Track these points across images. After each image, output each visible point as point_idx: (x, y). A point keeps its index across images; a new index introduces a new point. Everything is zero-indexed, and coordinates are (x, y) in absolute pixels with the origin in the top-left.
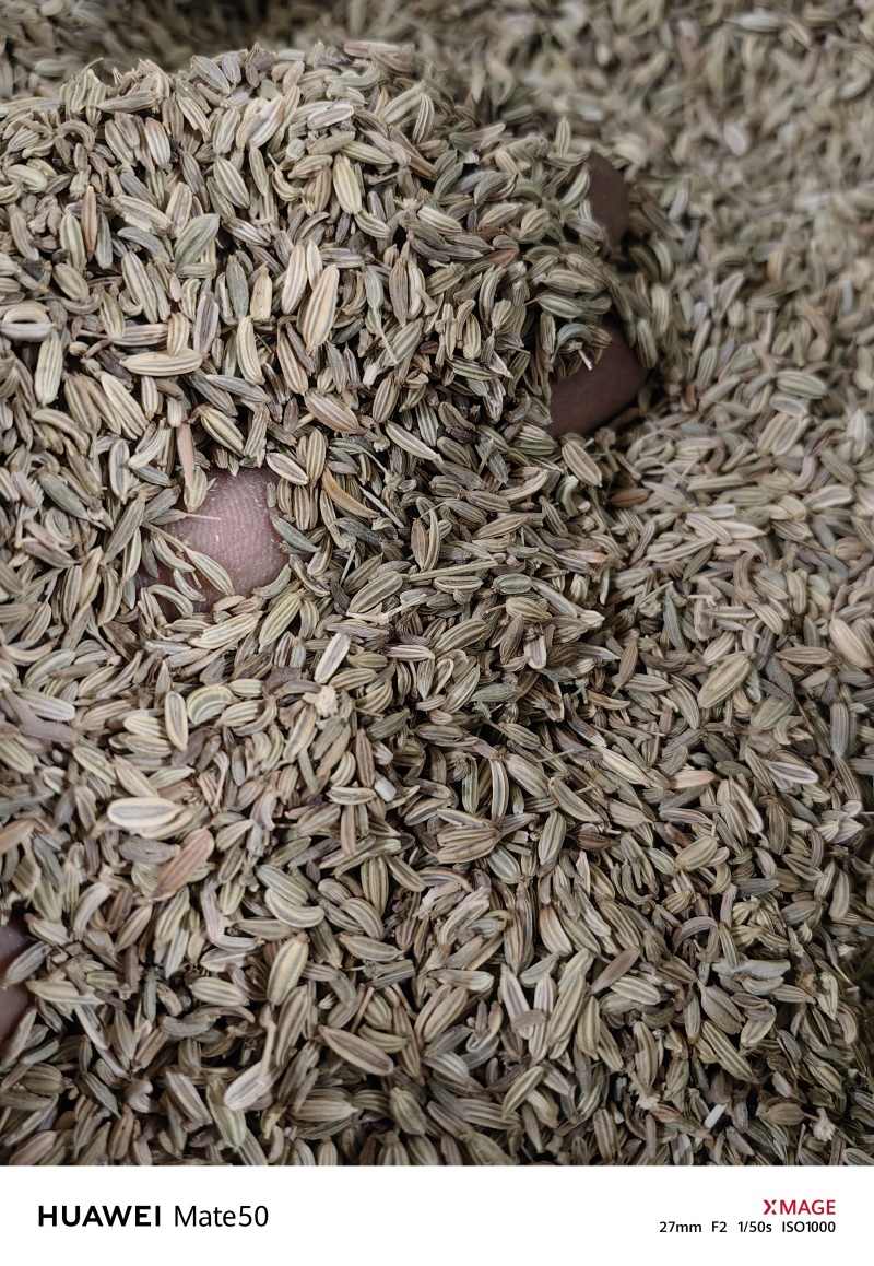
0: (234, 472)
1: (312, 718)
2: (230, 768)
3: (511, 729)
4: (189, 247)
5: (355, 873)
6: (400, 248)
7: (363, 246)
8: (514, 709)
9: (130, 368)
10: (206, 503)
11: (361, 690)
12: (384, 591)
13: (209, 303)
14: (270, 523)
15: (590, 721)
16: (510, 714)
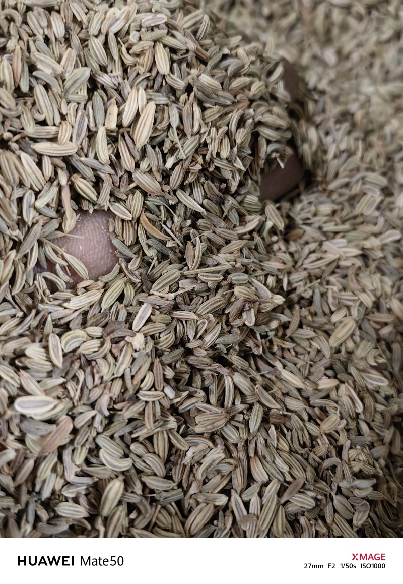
0: (91, 212)
1: (130, 351)
2: (85, 379)
3: (235, 358)
4: (72, 85)
5: (150, 439)
6: (189, 96)
7: (169, 92)
8: (237, 348)
9: (37, 150)
10: (75, 228)
11: (157, 335)
12: (171, 281)
13: (82, 117)
14: (110, 241)
15: (273, 354)
16: (235, 350)
